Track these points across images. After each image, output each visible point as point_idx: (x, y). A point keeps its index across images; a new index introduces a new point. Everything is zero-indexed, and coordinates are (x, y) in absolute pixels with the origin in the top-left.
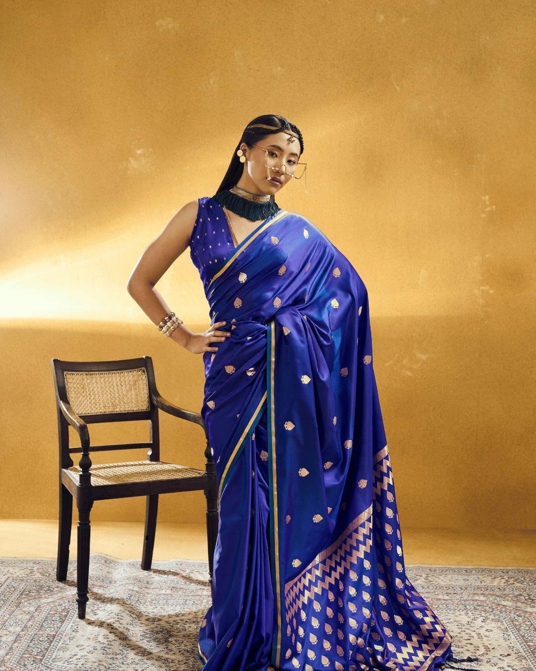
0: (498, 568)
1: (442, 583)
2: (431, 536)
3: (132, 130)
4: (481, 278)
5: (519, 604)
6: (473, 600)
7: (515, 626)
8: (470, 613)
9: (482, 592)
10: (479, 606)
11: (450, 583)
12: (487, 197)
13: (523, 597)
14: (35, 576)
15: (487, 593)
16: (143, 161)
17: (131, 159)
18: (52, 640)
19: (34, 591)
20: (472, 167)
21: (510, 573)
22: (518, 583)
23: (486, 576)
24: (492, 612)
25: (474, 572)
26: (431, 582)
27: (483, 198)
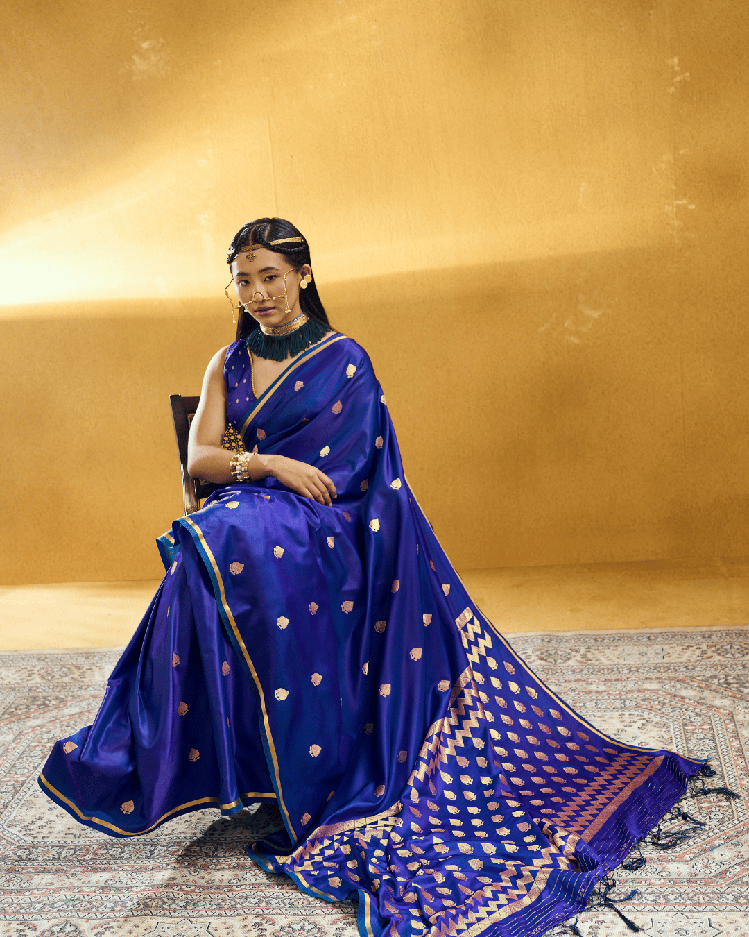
0: (699, 629)
1: (605, 661)
2: (619, 577)
3: (130, 12)
4: (674, 188)
5: (706, 693)
6: (639, 691)
7: (686, 732)
8: (627, 713)
9: (658, 675)
10: (644, 700)
11: (617, 661)
12: (676, 60)
13: (716, 681)
14: (33, 682)
15: (665, 675)
16: (153, 58)
17: (135, 57)
18: (18, 789)
19: (22, 707)
20: (649, 15)
21: (714, 637)
22: (719, 654)
23: (675, 645)
24: (660, 710)
25: (659, 639)
26: (589, 662)
27: (669, 62)
